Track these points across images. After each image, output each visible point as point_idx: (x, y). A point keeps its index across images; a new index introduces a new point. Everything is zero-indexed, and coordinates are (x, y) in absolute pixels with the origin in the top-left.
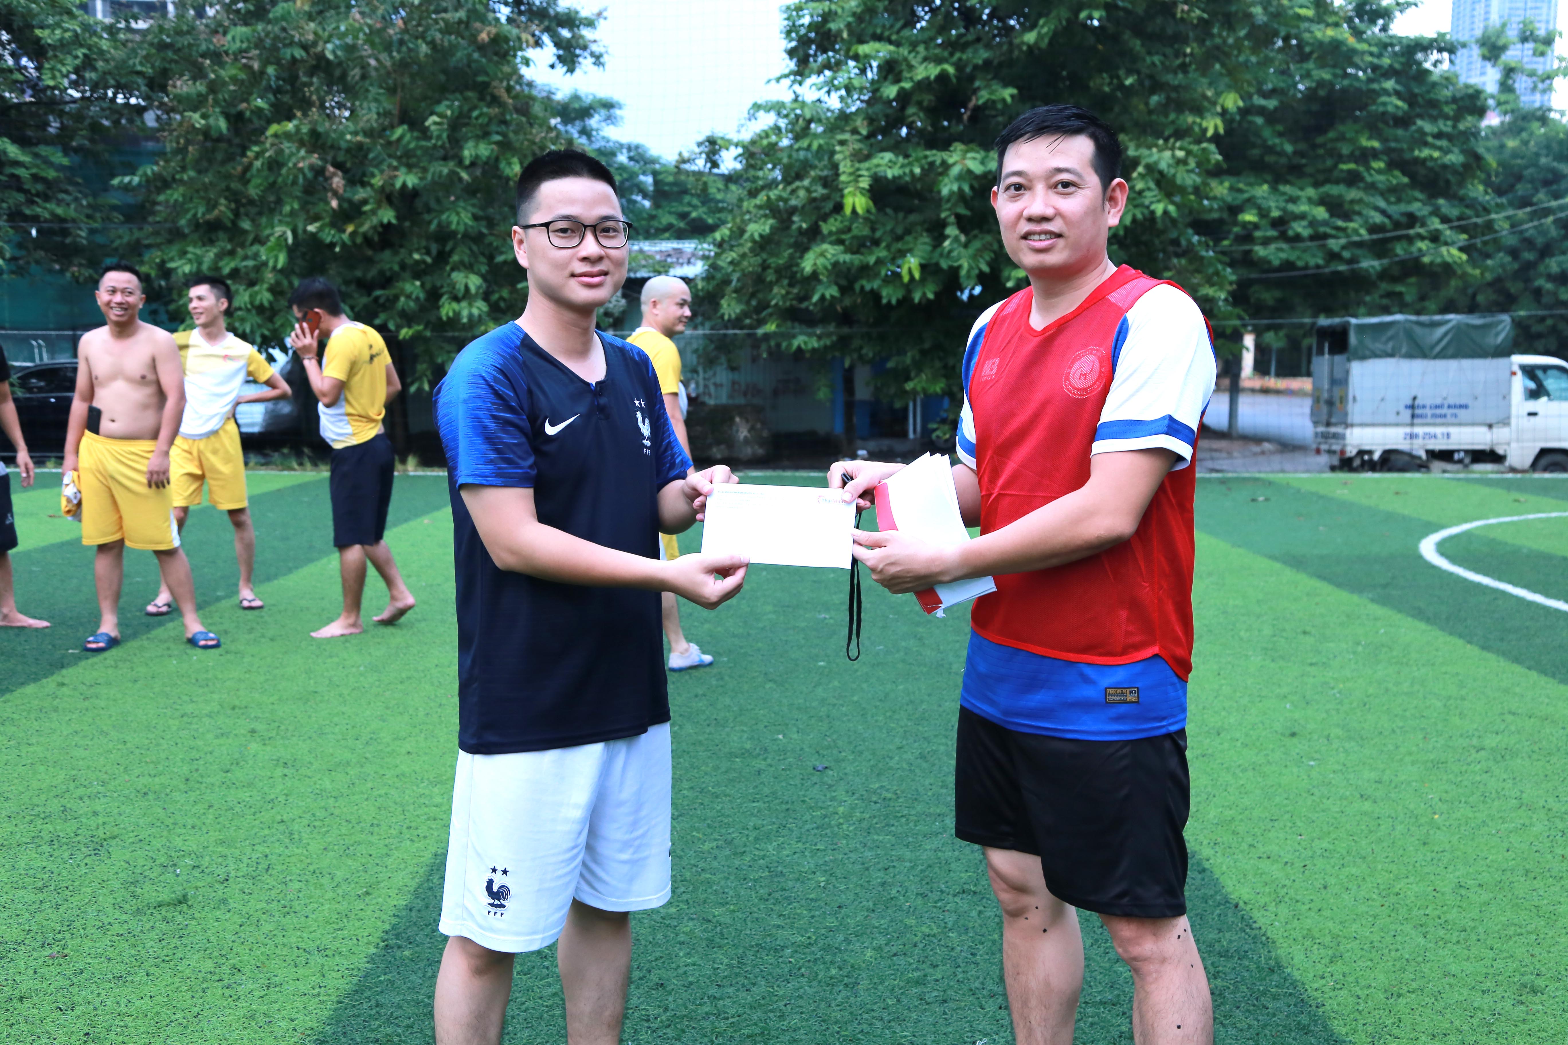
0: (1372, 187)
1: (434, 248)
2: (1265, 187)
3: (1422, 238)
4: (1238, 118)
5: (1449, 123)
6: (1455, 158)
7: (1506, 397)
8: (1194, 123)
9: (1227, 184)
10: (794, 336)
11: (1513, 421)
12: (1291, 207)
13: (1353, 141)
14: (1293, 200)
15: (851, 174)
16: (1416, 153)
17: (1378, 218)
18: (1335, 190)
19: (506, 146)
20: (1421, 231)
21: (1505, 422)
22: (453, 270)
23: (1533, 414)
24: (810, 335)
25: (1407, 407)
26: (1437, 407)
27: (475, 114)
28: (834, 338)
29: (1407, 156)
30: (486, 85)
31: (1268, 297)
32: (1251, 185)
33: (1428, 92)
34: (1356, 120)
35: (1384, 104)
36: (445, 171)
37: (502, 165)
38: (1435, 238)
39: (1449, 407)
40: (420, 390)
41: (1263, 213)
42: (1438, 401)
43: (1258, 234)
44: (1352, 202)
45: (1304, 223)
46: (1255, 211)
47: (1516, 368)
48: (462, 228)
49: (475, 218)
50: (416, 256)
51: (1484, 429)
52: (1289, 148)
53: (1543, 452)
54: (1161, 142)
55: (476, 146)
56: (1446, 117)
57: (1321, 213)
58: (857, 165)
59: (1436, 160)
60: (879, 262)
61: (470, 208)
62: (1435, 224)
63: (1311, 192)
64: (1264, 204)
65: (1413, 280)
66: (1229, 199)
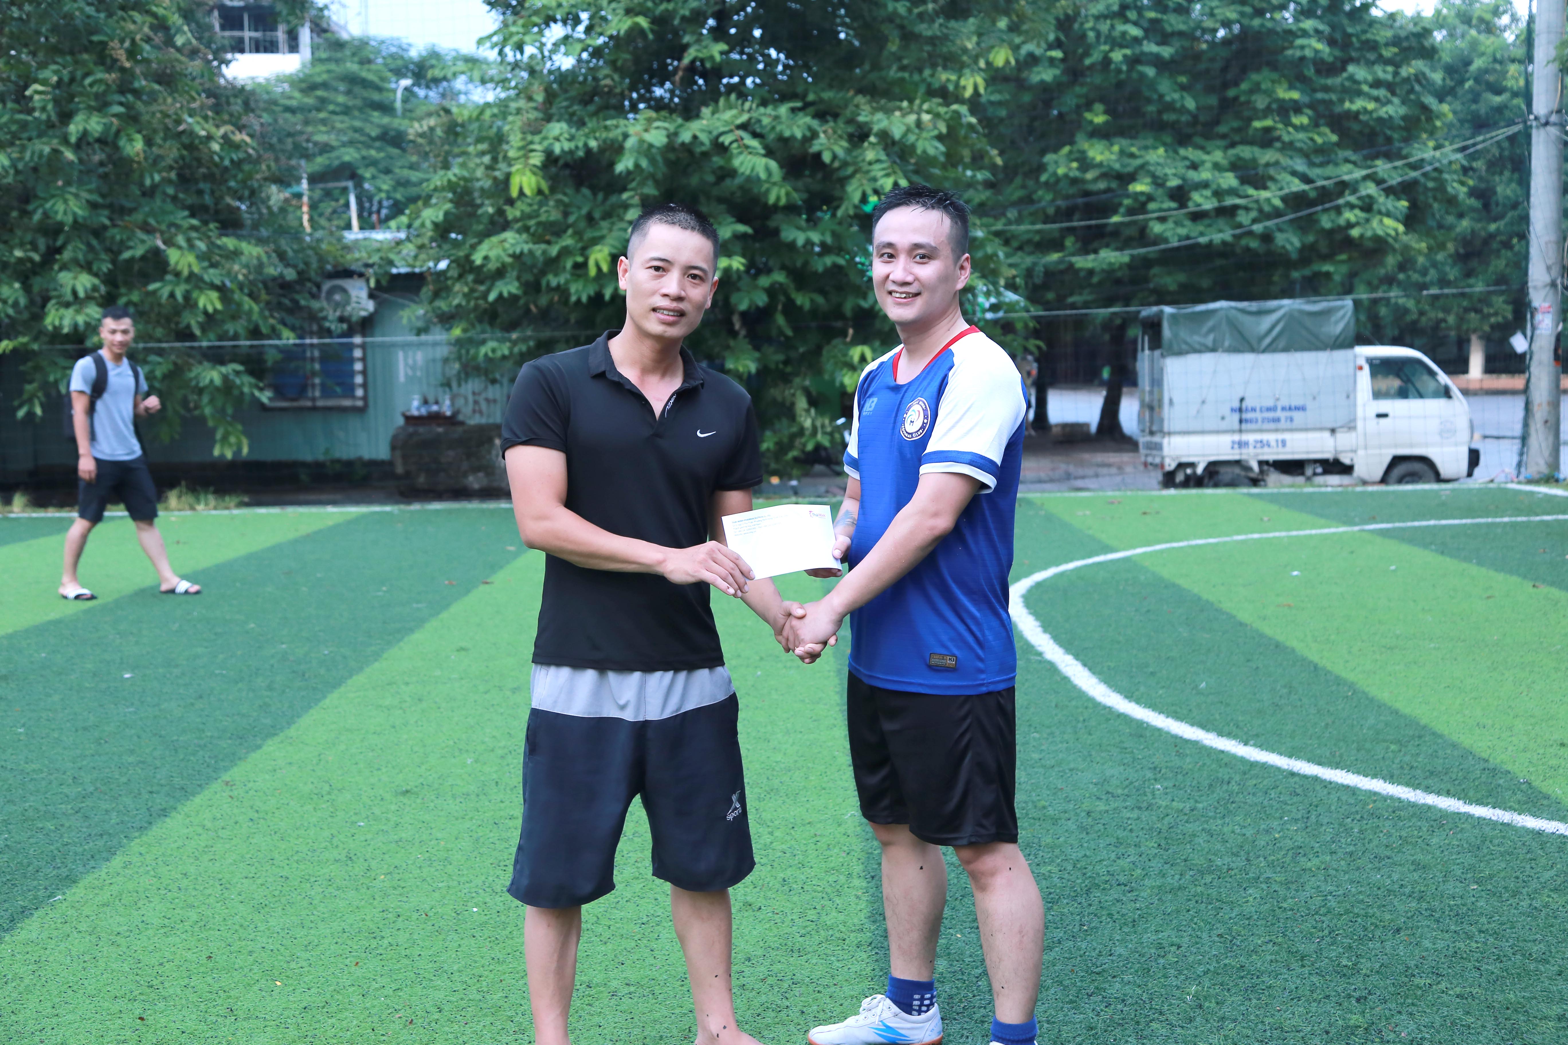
0: (1289, 147)
1: (42, 243)
2: (1161, 151)
3: (1352, 207)
4: (1124, 68)
5: (1390, 69)
6: (1394, 110)
7: (1350, 396)
8: (948, 80)
9: (1116, 148)
10: (483, 342)
11: (1360, 424)
12: (1192, 175)
13: (1269, 93)
14: (1194, 166)
15: (520, 149)
16: (1347, 105)
17: (1297, 186)
18: (1245, 152)
19: (132, 118)
20: (1352, 199)
21: (1351, 427)
22: (61, 269)
23: (1380, 416)
24: (501, 341)
25: (1233, 410)
26: (1269, 409)
27: (88, 81)
28: (532, 343)
29: (1338, 109)
30: (104, 44)
31: (1170, 281)
32: (1146, 148)
33: (1364, 32)
34: (1274, 66)
35: (1302, 47)
36: (47, 150)
37: (122, 142)
38: (1368, 206)
39: (1283, 409)
40: (30, 414)
41: (1158, 182)
42: (1270, 403)
43: (1152, 206)
44: (1268, 165)
45: (1208, 193)
46: (1148, 180)
47: (1362, 362)
48: (69, 219)
49: (93, 206)
50: (18, 253)
51: (1327, 434)
52: (1190, 104)
53: (1397, 460)
54: (905, 104)
55: (86, 121)
56: (1387, 62)
57: (1229, 180)
58: (529, 137)
59: (1371, 112)
60: (565, 252)
61: (85, 195)
62: (1370, 189)
63: (1218, 156)
64: (1159, 172)
65: (1343, 257)
66: (1117, 166)
